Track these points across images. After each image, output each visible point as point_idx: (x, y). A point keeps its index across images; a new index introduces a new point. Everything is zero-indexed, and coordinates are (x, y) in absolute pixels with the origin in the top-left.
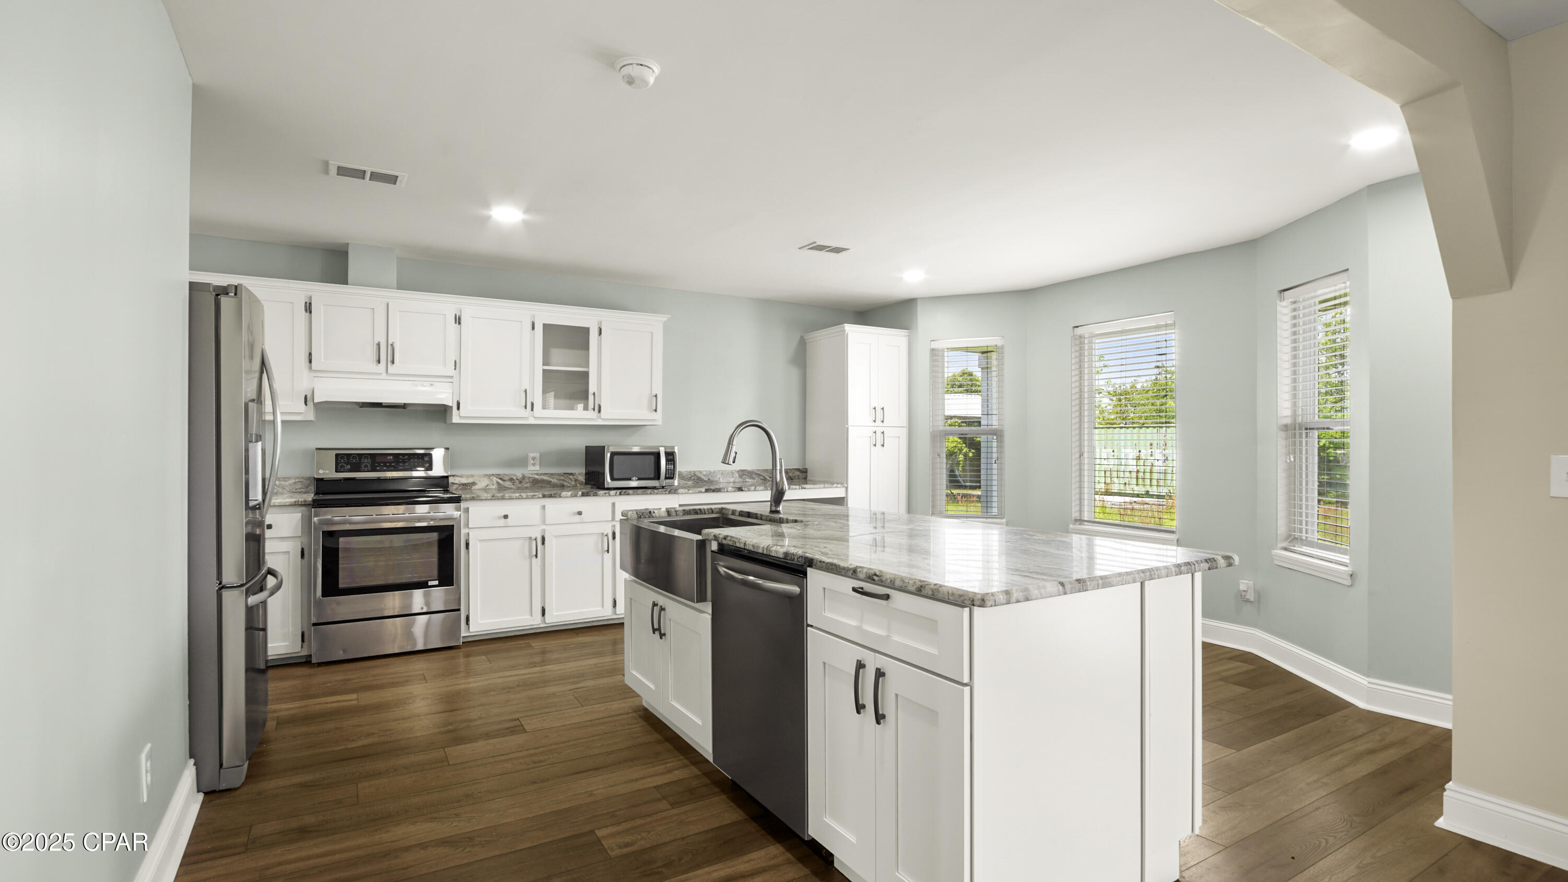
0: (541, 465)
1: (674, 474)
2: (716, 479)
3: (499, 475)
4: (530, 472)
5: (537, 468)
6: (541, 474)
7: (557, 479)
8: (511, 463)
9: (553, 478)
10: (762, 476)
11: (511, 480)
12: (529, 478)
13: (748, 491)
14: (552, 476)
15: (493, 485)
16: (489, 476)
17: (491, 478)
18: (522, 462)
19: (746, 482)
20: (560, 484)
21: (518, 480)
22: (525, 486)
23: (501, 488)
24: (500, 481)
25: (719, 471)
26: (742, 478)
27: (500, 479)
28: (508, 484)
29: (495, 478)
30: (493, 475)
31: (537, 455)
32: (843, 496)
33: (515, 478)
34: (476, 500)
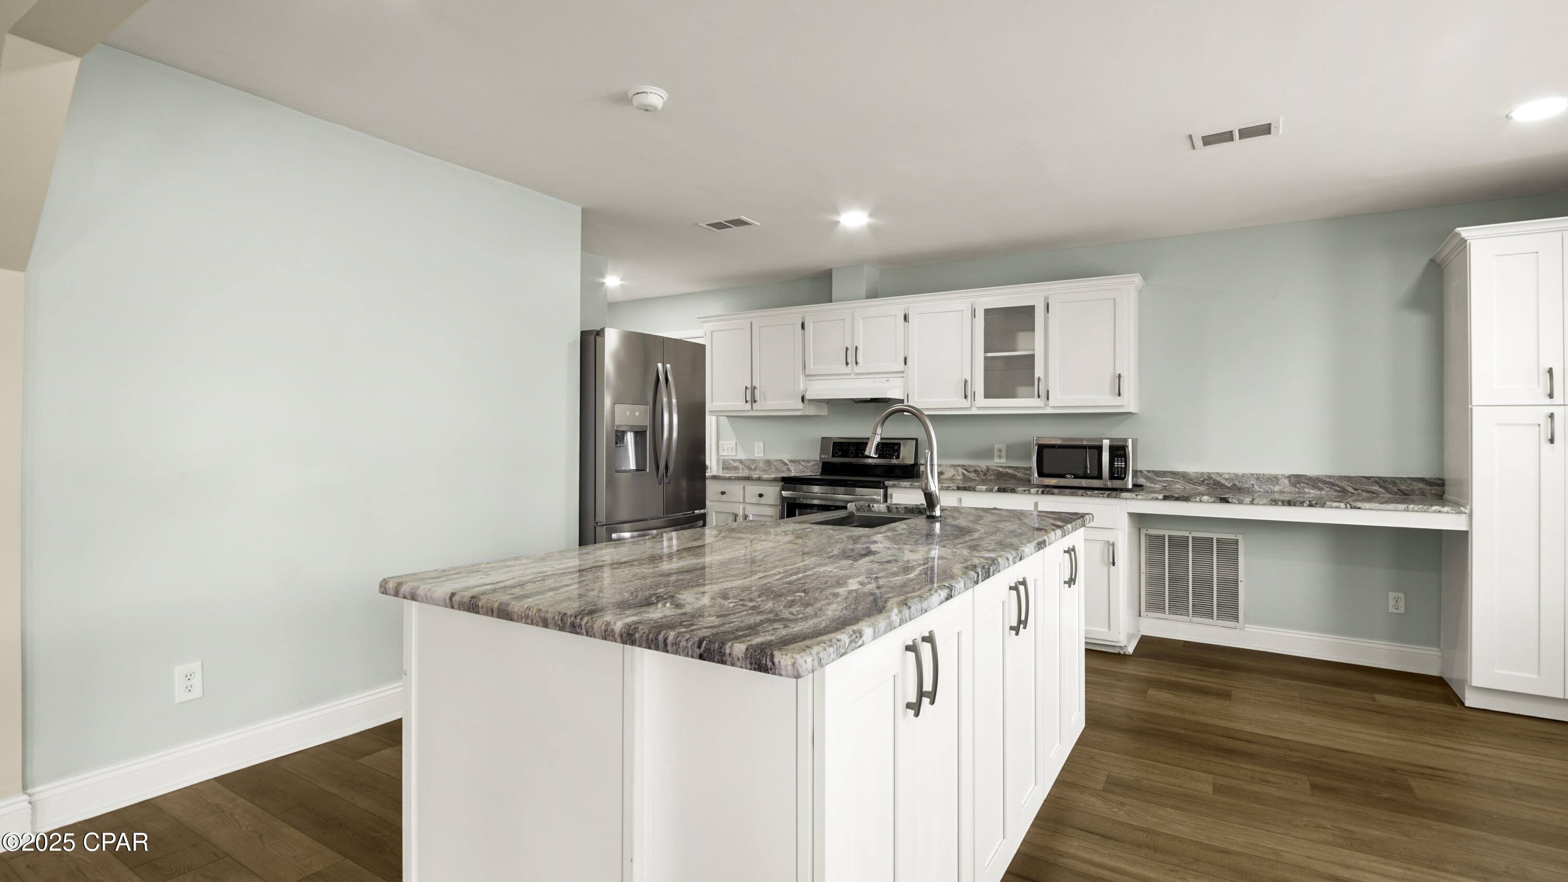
0: (1007, 458)
1: (1125, 474)
2: (1246, 485)
3: (964, 466)
4: (996, 465)
5: (1003, 461)
6: (1006, 467)
7: (1023, 473)
8: (978, 455)
9: (1019, 472)
10: (1338, 486)
11: (976, 471)
12: (994, 470)
13: (1239, 503)
14: (1017, 470)
15: (959, 475)
16: (955, 466)
17: (957, 468)
18: (988, 453)
19: (1306, 493)
20: (1027, 478)
21: (982, 471)
22: (989, 478)
23: (965, 479)
24: (965, 472)
25: (1252, 475)
26: (1296, 487)
27: (965, 470)
28: (972, 475)
29: (960, 469)
30: (959, 465)
31: (1003, 447)
32: (1463, 528)
33: (979, 470)
34: (896, 487)
